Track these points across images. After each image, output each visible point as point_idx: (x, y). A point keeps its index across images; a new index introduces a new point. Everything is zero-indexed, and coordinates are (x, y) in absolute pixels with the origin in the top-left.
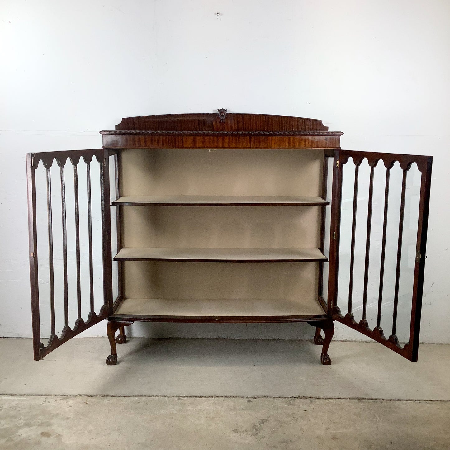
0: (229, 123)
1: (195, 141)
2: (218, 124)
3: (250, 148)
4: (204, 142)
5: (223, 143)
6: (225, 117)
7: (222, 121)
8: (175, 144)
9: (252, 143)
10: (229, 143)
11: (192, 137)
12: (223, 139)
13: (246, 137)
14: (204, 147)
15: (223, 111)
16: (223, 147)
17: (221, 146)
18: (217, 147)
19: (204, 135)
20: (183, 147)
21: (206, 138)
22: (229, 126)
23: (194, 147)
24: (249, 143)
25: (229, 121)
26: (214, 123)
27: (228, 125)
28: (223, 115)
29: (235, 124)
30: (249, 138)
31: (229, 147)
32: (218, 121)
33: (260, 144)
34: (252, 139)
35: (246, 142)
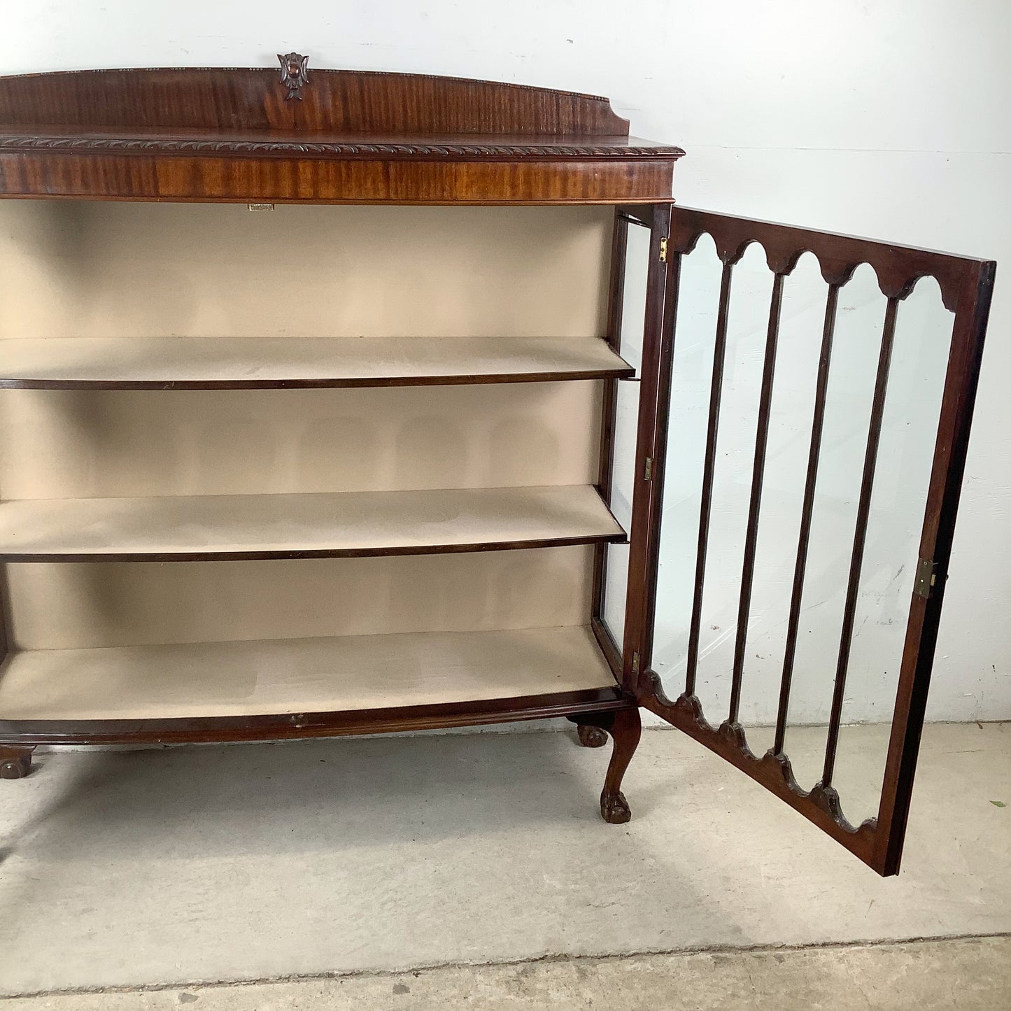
0: (317, 103)
1: (196, 175)
2: (282, 105)
3: (387, 201)
4: (228, 178)
5: (296, 184)
6: (303, 80)
7: (292, 95)
8: (129, 183)
9: (392, 185)
10: (315, 184)
11: (185, 162)
12: (295, 171)
13: (370, 164)
14: (229, 197)
15: (294, 60)
16: (296, 198)
17: (287, 192)
18: (276, 198)
19: (228, 154)
20: (156, 196)
21: (235, 164)
22: (318, 116)
23: (195, 195)
24: (381, 186)
25: (316, 95)
26: (268, 103)
27: (313, 111)
28: (294, 76)
29: (335, 106)
30: (380, 169)
31: (315, 199)
32: (280, 97)
33: (418, 189)
34: (392, 171)
35: (374, 182)
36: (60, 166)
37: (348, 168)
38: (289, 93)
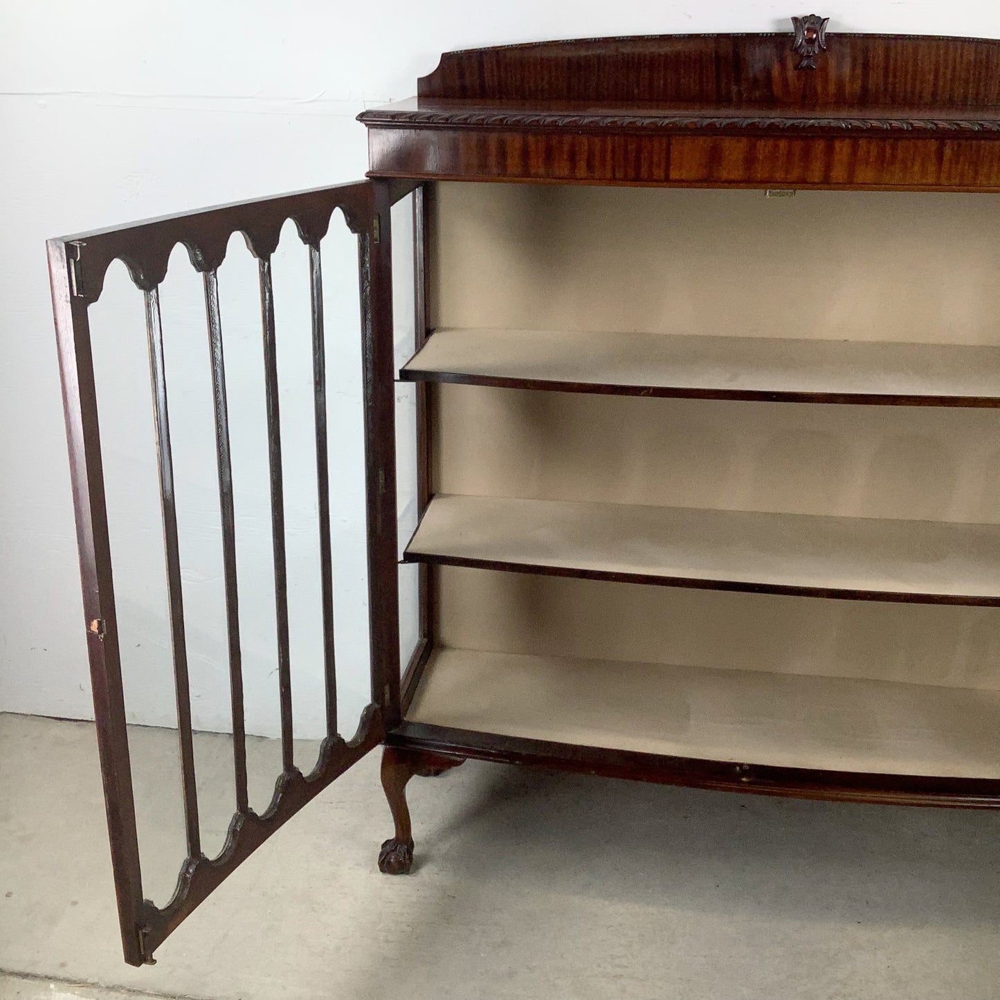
0: (833, 74)
1: (715, 156)
2: (791, 74)
3: (936, 187)
4: (750, 161)
5: (828, 167)
6: (820, 47)
7: (805, 63)
8: (638, 167)
9: (946, 165)
10: (852, 167)
11: (704, 142)
12: (830, 150)
13: (920, 143)
14: (748, 182)
15: (813, 23)
16: (827, 182)
17: (817, 175)
18: (803, 183)
19: (754, 132)
20: (667, 181)
21: (761, 144)
22: (832, 88)
23: (709, 180)
24: (932, 168)
25: (832, 62)
26: (776, 72)
27: (826, 81)
28: (811, 41)
29: (852, 76)
30: (933, 149)
31: (850, 183)
32: (790, 65)
33: (976, 173)
34: (948, 151)
35: (923, 164)
36: (566, 148)
37: (894, 148)
38: (801, 61)
